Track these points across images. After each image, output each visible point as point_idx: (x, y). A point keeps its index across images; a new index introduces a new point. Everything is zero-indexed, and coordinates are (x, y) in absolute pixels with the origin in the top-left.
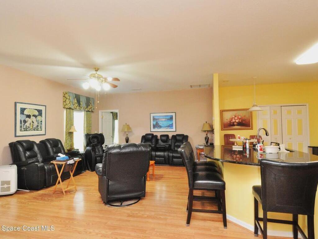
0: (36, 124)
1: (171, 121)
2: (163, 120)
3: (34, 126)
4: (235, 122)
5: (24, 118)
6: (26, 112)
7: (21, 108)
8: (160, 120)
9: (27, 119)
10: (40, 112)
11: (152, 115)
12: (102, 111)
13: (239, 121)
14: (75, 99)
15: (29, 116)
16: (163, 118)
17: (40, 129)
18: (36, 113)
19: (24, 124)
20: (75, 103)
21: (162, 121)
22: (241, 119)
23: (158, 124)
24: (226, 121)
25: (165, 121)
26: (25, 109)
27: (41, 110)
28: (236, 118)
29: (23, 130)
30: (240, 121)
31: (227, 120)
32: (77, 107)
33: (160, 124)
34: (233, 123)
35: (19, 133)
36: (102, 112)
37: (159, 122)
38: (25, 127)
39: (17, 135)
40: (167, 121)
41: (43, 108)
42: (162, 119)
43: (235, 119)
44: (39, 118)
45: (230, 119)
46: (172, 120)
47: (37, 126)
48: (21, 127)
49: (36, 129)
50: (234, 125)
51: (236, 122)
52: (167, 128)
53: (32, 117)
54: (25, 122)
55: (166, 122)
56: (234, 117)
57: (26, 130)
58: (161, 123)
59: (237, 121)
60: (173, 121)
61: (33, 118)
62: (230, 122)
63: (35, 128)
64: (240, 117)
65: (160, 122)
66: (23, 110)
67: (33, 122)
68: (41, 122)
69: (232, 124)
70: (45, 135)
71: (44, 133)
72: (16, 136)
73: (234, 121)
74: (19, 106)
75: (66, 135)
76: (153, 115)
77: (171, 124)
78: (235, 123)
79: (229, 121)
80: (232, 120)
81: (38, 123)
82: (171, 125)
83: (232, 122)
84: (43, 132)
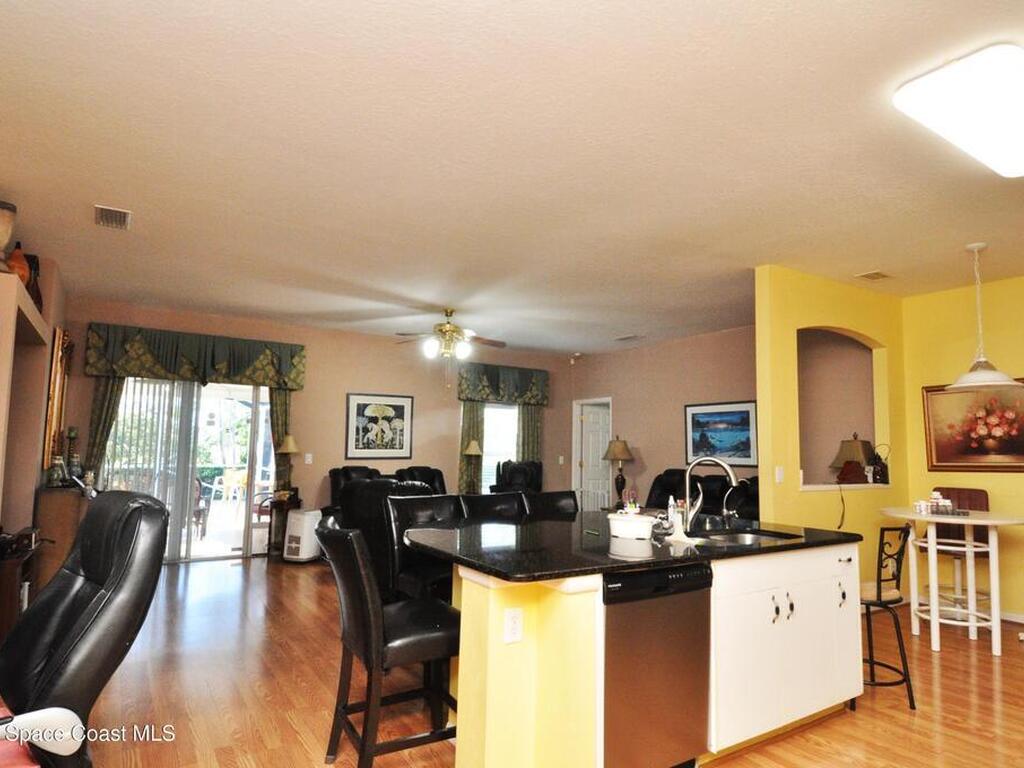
0: (389, 435)
1: (742, 430)
2: (722, 426)
3: (386, 440)
4: (990, 436)
5: (363, 422)
6: (368, 412)
7: (359, 405)
8: (712, 427)
9: (370, 426)
10: (399, 411)
11: (691, 411)
12: (581, 402)
13: (1008, 434)
14: (485, 378)
15: (374, 420)
16: (721, 422)
17: (397, 446)
18: (391, 413)
19: (364, 436)
20: (484, 387)
21: (716, 430)
22: (1016, 425)
23: (708, 438)
24: (948, 432)
25: (725, 430)
26: (366, 406)
27: (402, 407)
28: (993, 420)
29: (361, 446)
30: (1014, 432)
31: (951, 427)
32: (488, 395)
33: (712, 441)
34: (981, 440)
35: (353, 452)
36: (582, 405)
37: (709, 434)
38: (365, 441)
39: (349, 455)
40: (731, 430)
41: (406, 403)
42: (716, 423)
43: (986, 424)
44: (397, 423)
45: (964, 422)
46: (746, 428)
47: (393, 439)
48: (357, 440)
49: (391, 445)
50: (983, 450)
51: (994, 438)
52: (731, 453)
53: (380, 422)
54: (366, 430)
55: (728, 433)
56: (981, 414)
57: (368, 446)
58: (714, 438)
59: (998, 432)
60: (749, 430)
61: (384, 425)
62: (967, 434)
63: (387, 443)
64: (1010, 415)
65: (713, 434)
66: (361, 409)
67: (383, 431)
68: (402, 430)
69: (974, 445)
70: (410, 458)
71: (408, 455)
72: (347, 458)
73: (982, 431)
74: (355, 401)
75: (461, 461)
76: (694, 412)
77: (744, 439)
78: (991, 442)
79: (959, 434)
80: (973, 429)
81: (395, 433)
82: (742, 443)
83: (973, 435)
84: (405, 452)
